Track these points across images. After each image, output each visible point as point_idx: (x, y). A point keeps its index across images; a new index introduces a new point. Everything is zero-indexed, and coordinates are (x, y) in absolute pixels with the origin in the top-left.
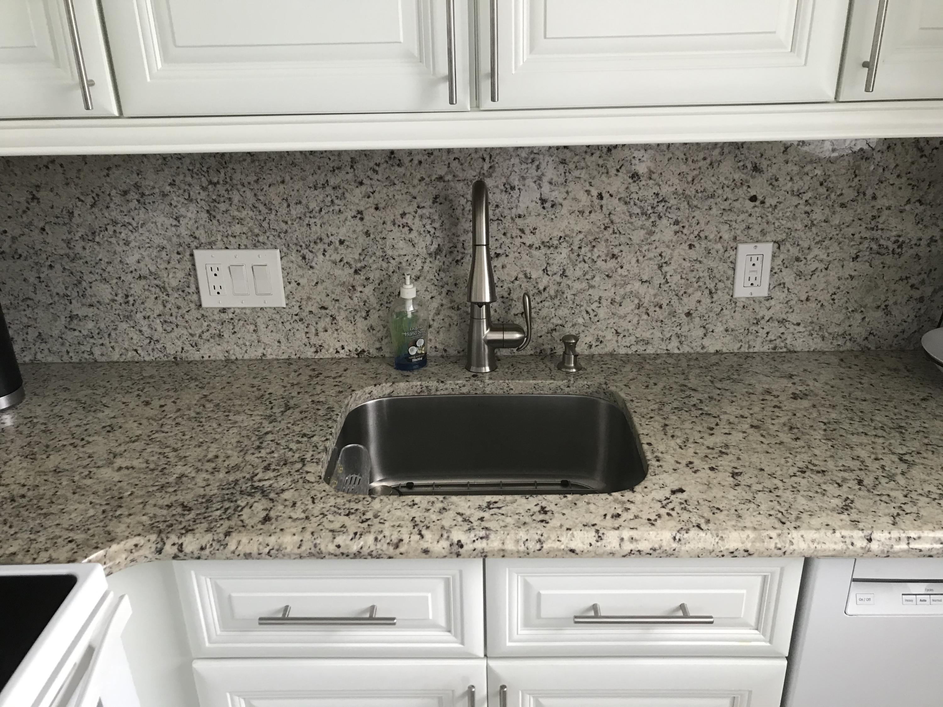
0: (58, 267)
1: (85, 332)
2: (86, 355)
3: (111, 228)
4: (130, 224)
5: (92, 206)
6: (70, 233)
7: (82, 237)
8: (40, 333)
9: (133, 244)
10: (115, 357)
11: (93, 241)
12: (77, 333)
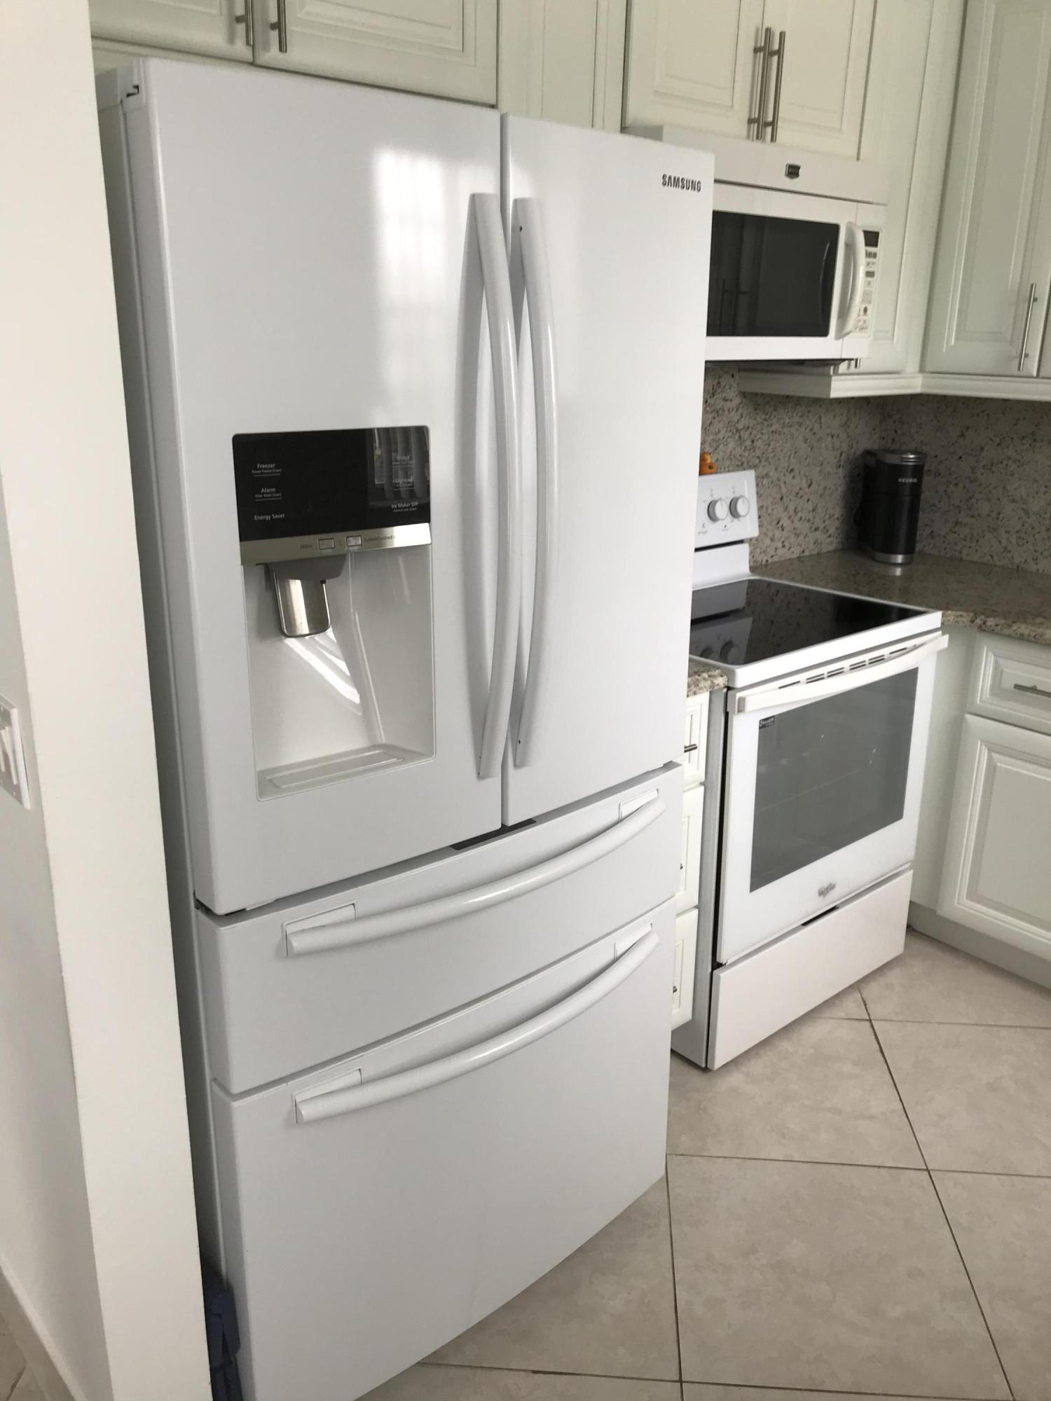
0: (961, 485)
1: (961, 536)
2: (957, 553)
3: (1005, 462)
4: (1019, 461)
5: (998, 445)
6: (977, 462)
7: (984, 467)
8: (932, 532)
9: (1016, 476)
10: (976, 558)
11: (990, 469)
12: (956, 535)
